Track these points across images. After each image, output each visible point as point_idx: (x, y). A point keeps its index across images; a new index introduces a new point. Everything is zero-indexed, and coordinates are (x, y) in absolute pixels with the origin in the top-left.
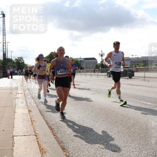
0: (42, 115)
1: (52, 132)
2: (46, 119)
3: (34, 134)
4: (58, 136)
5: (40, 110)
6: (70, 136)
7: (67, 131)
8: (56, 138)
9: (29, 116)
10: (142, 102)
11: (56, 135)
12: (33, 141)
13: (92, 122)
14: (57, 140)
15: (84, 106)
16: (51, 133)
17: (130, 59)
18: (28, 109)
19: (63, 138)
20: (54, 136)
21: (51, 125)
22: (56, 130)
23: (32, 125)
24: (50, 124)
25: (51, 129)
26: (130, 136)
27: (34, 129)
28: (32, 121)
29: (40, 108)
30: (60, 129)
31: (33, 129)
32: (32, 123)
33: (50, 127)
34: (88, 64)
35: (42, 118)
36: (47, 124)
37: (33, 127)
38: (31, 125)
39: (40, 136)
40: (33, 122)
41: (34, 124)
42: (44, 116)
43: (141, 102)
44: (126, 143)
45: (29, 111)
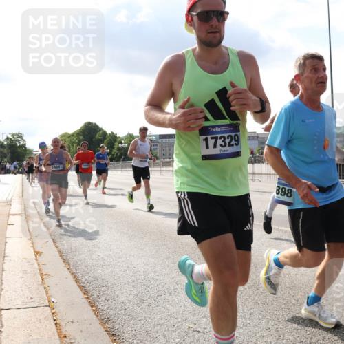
0: (64, 261)
1: (88, 298)
2: (74, 270)
3: (47, 303)
4: (100, 306)
5: (60, 251)
6: (126, 307)
7: (120, 295)
8: (96, 311)
9: (36, 265)
10: (283, 228)
11: (97, 304)
12: (45, 318)
13: (175, 275)
14: (97, 316)
15: (158, 239)
16: (85, 300)
17: (258, 137)
18: (34, 249)
19: (112, 312)
20: (92, 307)
21: (84, 283)
22: (96, 294)
23: (43, 283)
24: (83, 280)
25: (86, 292)
26: (256, 303)
27: (47, 293)
28: (41, 275)
29: (61, 247)
30: (104, 291)
31: (45, 292)
32: (43, 279)
33: (82, 287)
34: (167, 148)
35: (66, 269)
36: (77, 280)
37: (45, 288)
38: (40, 283)
39: (60, 309)
40: (44, 277)
41: (48, 281)
42: (69, 264)
43: (280, 228)
44: (249, 319)
45: (37, 253)
